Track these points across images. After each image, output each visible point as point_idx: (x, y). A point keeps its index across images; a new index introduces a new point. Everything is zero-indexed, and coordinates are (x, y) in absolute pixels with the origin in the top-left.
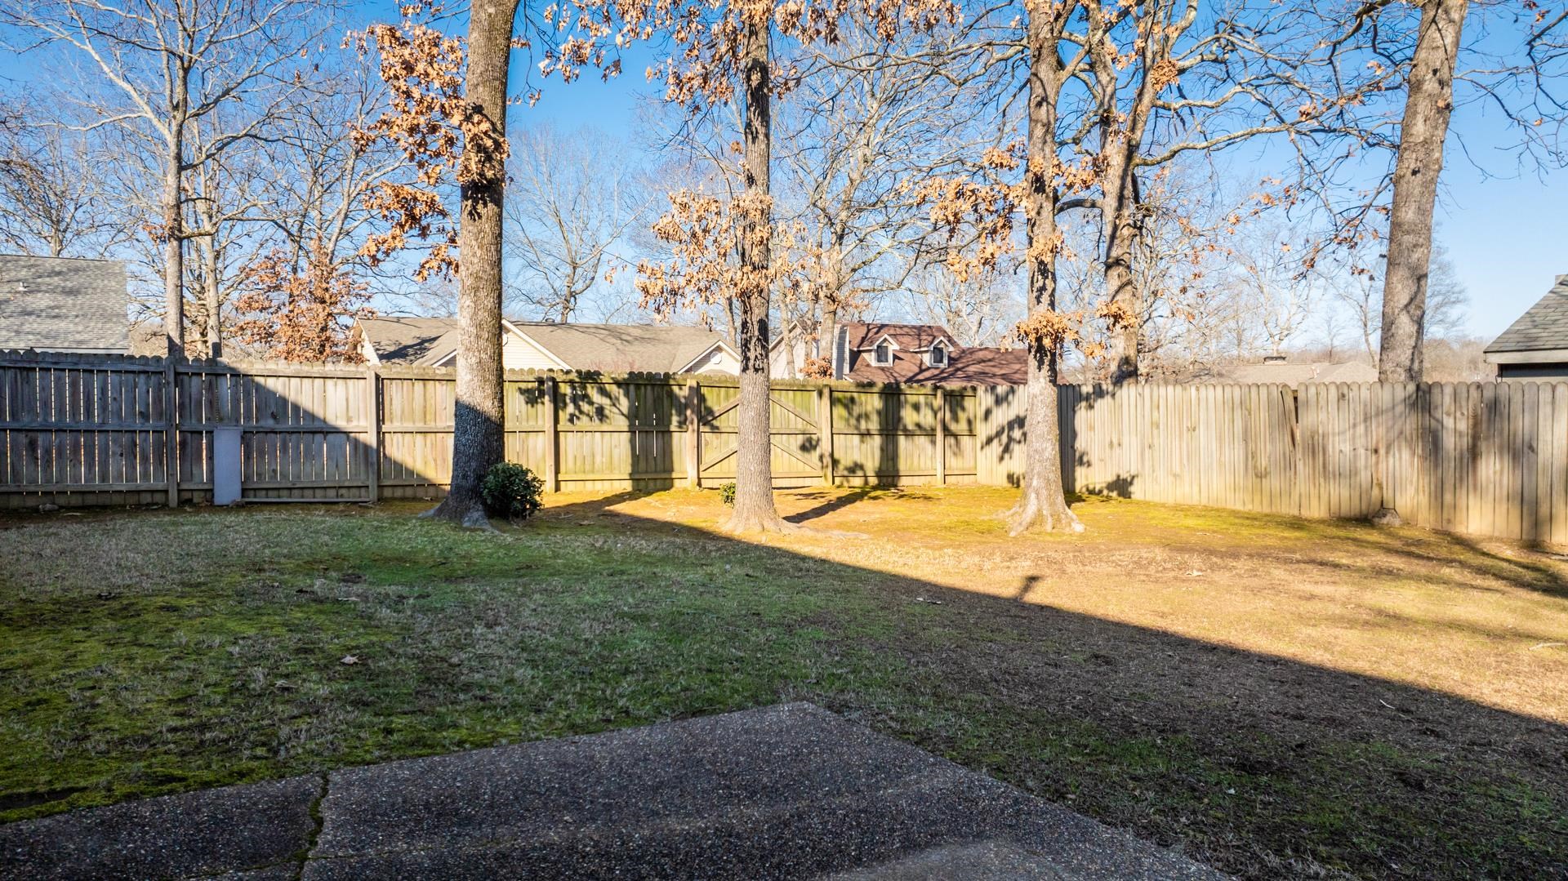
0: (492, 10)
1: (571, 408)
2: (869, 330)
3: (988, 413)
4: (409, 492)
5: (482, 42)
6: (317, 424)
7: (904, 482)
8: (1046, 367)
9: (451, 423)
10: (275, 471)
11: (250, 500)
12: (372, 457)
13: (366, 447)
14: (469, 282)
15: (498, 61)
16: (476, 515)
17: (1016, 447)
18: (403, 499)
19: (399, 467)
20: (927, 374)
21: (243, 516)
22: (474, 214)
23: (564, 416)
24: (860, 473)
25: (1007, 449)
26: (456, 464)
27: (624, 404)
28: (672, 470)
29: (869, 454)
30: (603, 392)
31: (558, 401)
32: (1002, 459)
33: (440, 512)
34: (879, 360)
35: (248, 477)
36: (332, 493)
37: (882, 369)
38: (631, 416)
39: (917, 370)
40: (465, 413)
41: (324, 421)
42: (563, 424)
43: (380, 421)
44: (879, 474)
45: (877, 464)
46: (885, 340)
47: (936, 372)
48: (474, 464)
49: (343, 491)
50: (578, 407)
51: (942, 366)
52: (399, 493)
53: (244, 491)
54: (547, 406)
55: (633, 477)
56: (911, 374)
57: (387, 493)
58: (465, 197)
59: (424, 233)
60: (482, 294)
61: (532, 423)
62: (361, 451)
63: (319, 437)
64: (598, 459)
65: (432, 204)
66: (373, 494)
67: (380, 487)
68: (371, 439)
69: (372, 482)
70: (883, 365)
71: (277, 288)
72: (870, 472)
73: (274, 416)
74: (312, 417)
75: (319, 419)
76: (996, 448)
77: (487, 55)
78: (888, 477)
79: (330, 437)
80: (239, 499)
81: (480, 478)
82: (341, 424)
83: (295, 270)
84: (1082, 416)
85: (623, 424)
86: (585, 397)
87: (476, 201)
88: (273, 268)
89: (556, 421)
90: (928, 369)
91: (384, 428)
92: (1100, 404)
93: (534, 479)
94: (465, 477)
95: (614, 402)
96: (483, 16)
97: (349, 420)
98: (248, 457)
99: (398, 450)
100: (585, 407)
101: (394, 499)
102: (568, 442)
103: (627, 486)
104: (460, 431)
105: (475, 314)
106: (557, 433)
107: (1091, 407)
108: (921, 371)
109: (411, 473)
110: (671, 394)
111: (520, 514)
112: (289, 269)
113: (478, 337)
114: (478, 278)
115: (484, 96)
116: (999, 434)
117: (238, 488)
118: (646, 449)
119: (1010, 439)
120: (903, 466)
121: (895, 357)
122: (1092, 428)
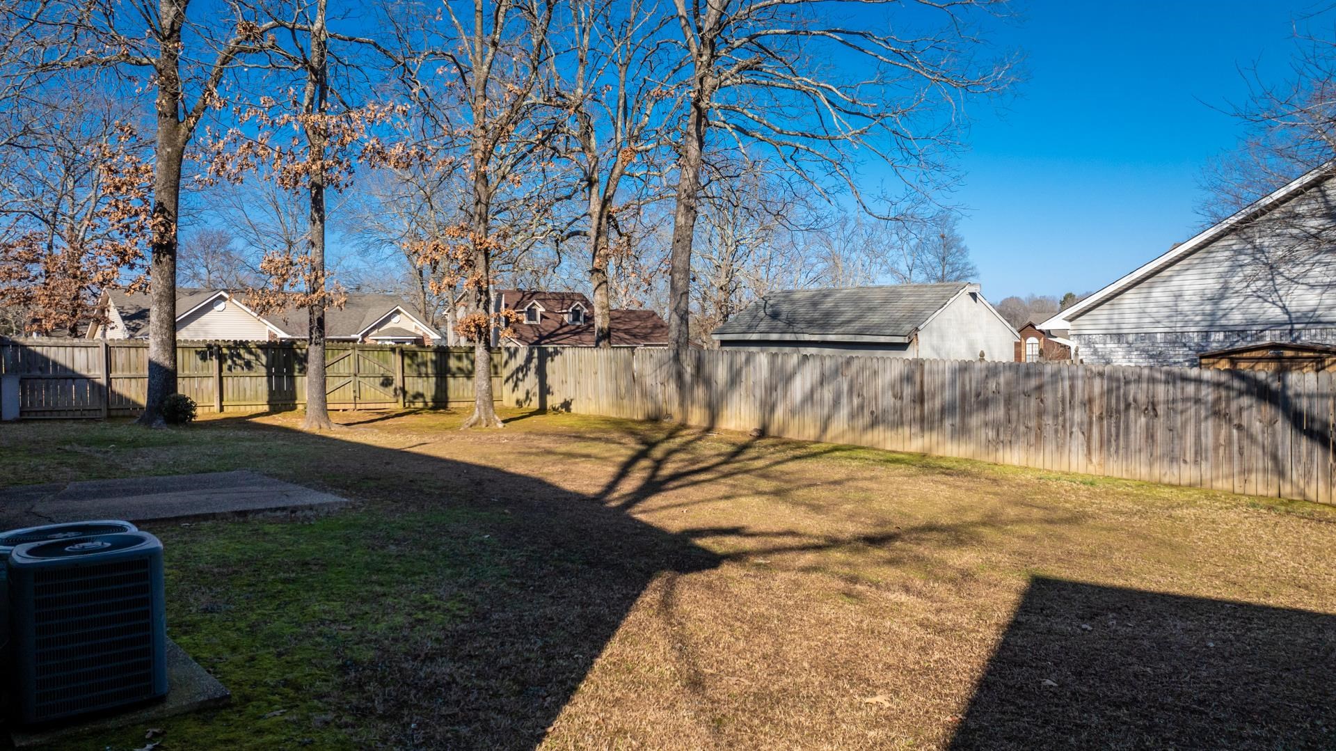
0: (169, 150)
1: (229, 362)
2: (524, 296)
3: (506, 363)
4: (127, 413)
5: (164, 167)
6: (69, 374)
7: (452, 405)
8: (483, 342)
9: (147, 373)
10: (41, 401)
11: (25, 417)
12: (104, 392)
13: (100, 386)
14: (156, 298)
15: (173, 177)
16: (159, 422)
17: (520, 384)
18: (124, 416)
19: (120, 396)
20: (566, 329)
21: (22, 425)
22: (158, 262)
23: (225, 367)
24: (421, 400)
25: (516, 385)
26: (149, 395)
27: (264, 359)
28: (295, 399)
29: (427, 387)
30: (251, 353)
31: (222, 358)
32: (513, 390)
33: (140, 421)
34: (529, 319)
35: (24, 404)
36: (79, 413)
37: (531, 326)
38: (268, 367)
39: (558, 326)
40: (154, 367)
41: (73, 371)
42: (225, 372)
43: (108, 370)
44: (434, 400)
45: (433, 393)
46: (534, 304)
47: (573, 328)
48: (159, 395)
49: (86, 412)
50: (234, 362)
51: (578, 324)
52: (121, 413)
53: (21, 413)
54: (215, 362)
55: (269, 403)
56: (553, 330)
57: (114, 413)
58: (153, 252)
59: (132, 267)
60: (164, 304)
61: (205, 372)
62: (96, 389)
63: (70, 381)
64: (248, 392)
65: (135, 254)
66: (104, 414)
67: (109, 410)
68: (103, 381)
69: (104, 407)
70: (532, 322)
71: (36, 261)
72: (428, 399)
73: (40, 369)
74: (65, 368)
75: (69, 370)
76: (511, 384)
77: (167, 175)
78: (440, 402)
79: (77, 381)
80: (18, 416)
81: (162, 402)
82: (84, 373)
83: (50, 247)
84: (549, 364)
85: (263, 371)
86: (239, 356)
87: (159, 254)
88: (30, 246)
89: (221, 370)
90: (567, 325)
91: (111, 376)
92: (557, 358)
93: (192, 402)
94: (153, 401)
95: (258, 357)
96: (164, 153)
97: (89, 370)
98: (24, 393)
99: (120, 387)
100: (239, 362)
101: (117, 416)
102: (228, 383)
103: (266, 408)
104: (151, 377)
105: (159, 315)
106: (221, 378)
107: (552, 360)
108: (562, 327)
109: (128, 400)
110: (296, 354)
111: (183, 421)
112: (45, 246)
113: (161, 327)
114: (161, 296)
115: (164, 197)
116: (512, 376)
117: (18, 411)
118: (279, 386)
119: (518, 379)
120: (452, 394)
121: (543, 317)
122: (554, 373)
